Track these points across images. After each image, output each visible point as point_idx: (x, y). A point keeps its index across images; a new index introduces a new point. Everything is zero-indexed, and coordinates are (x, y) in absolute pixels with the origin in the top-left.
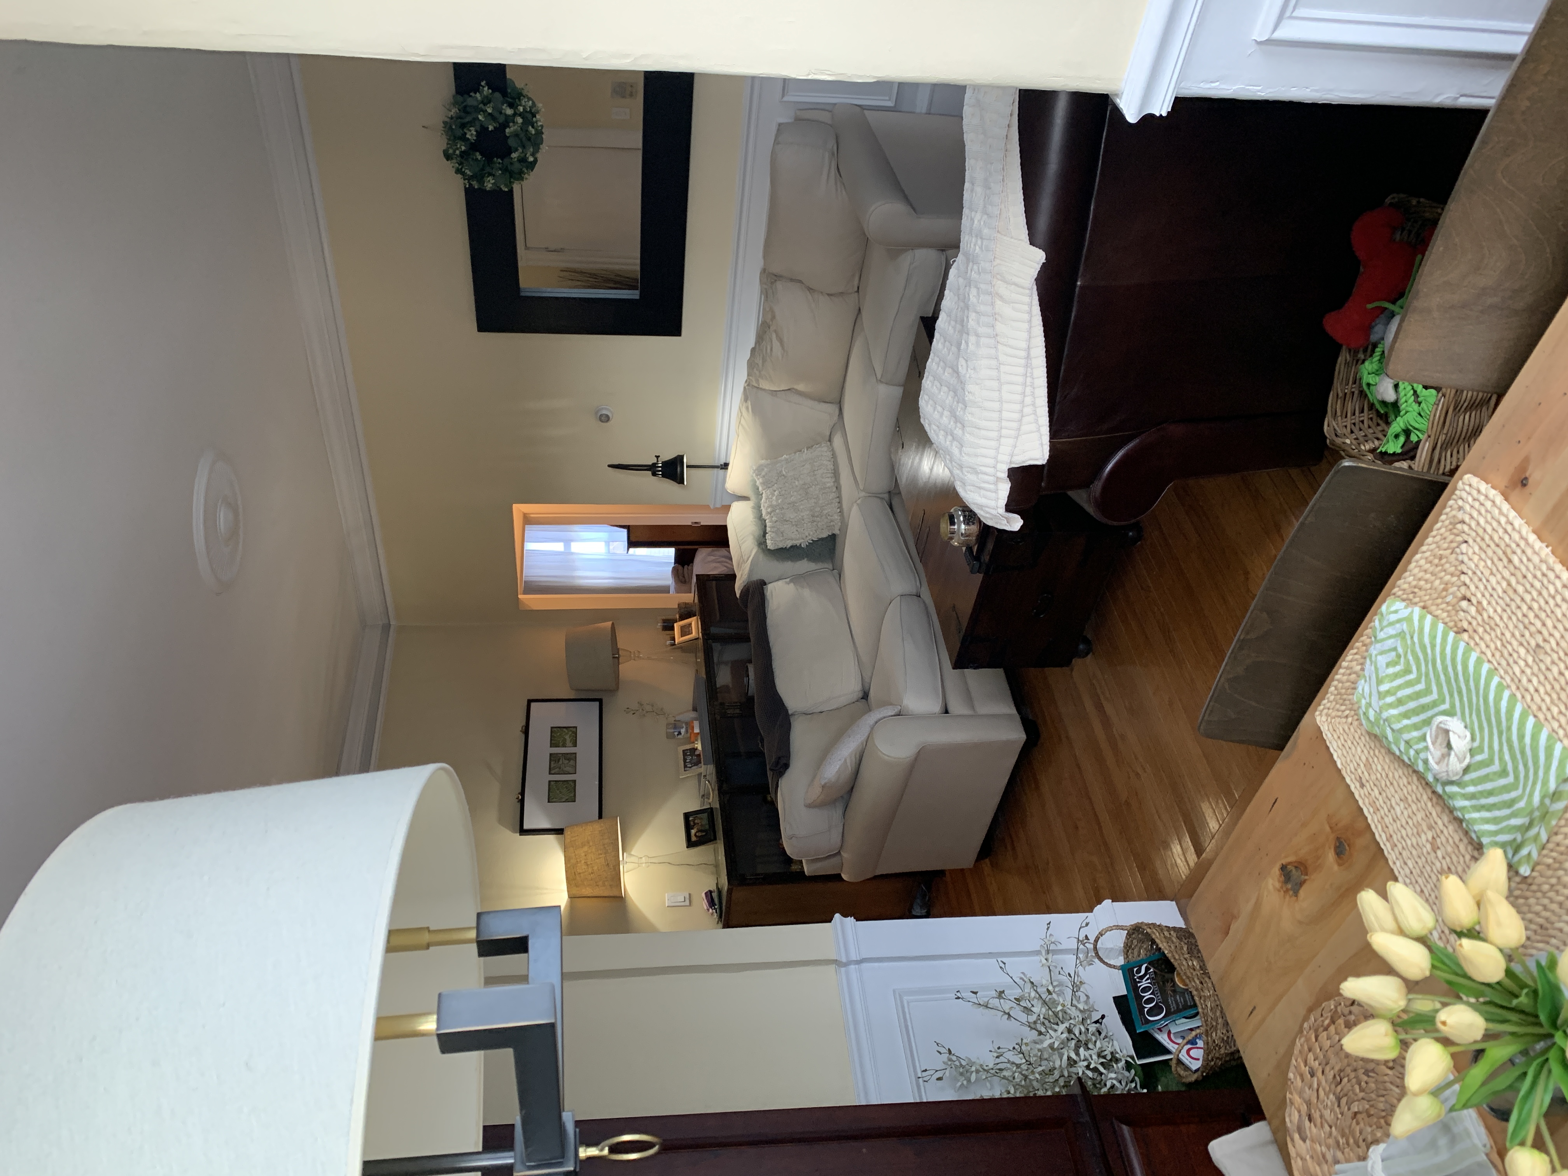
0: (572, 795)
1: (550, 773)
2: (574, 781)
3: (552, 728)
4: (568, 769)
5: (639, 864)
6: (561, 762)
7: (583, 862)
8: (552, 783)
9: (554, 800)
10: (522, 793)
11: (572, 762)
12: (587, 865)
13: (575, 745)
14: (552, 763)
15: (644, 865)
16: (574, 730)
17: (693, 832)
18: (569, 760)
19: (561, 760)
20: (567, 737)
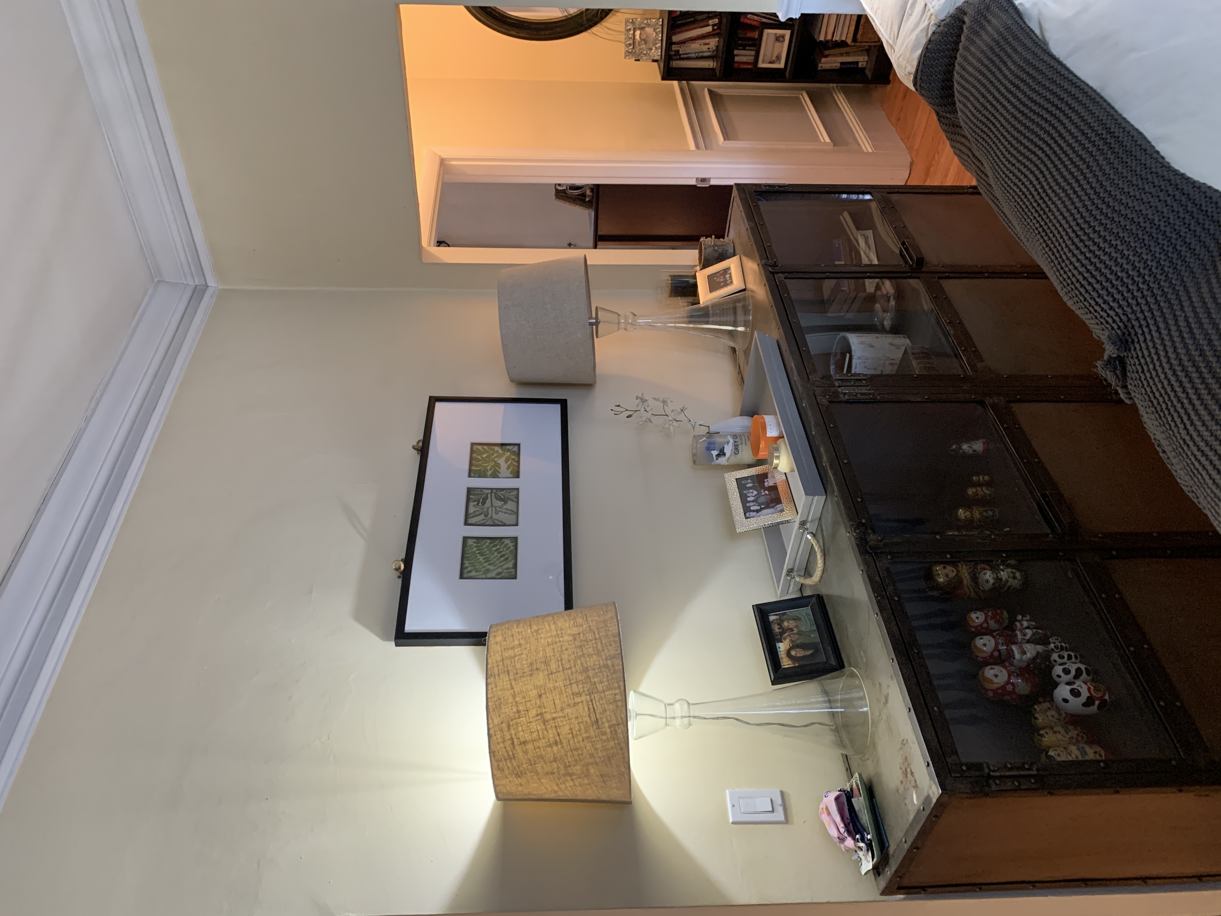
0: (510, 565)
1: (466, 523)
2: (515, 540)
3: (473, 444)
4: (502, 517)
5: (668, 719)
6: (488, 503)
7: (533, 712)
8: (470, 542)
9: (473, 574)
10: (408, 560)
11: (510, 505)
12: (545, 722)
13: (517, 474)
14: (471, 504)
15: (678, 722)
16: (515, 449)
17: (782, 647)
18: (505, 500)
19: (488, 502)
20: (502, 461)
